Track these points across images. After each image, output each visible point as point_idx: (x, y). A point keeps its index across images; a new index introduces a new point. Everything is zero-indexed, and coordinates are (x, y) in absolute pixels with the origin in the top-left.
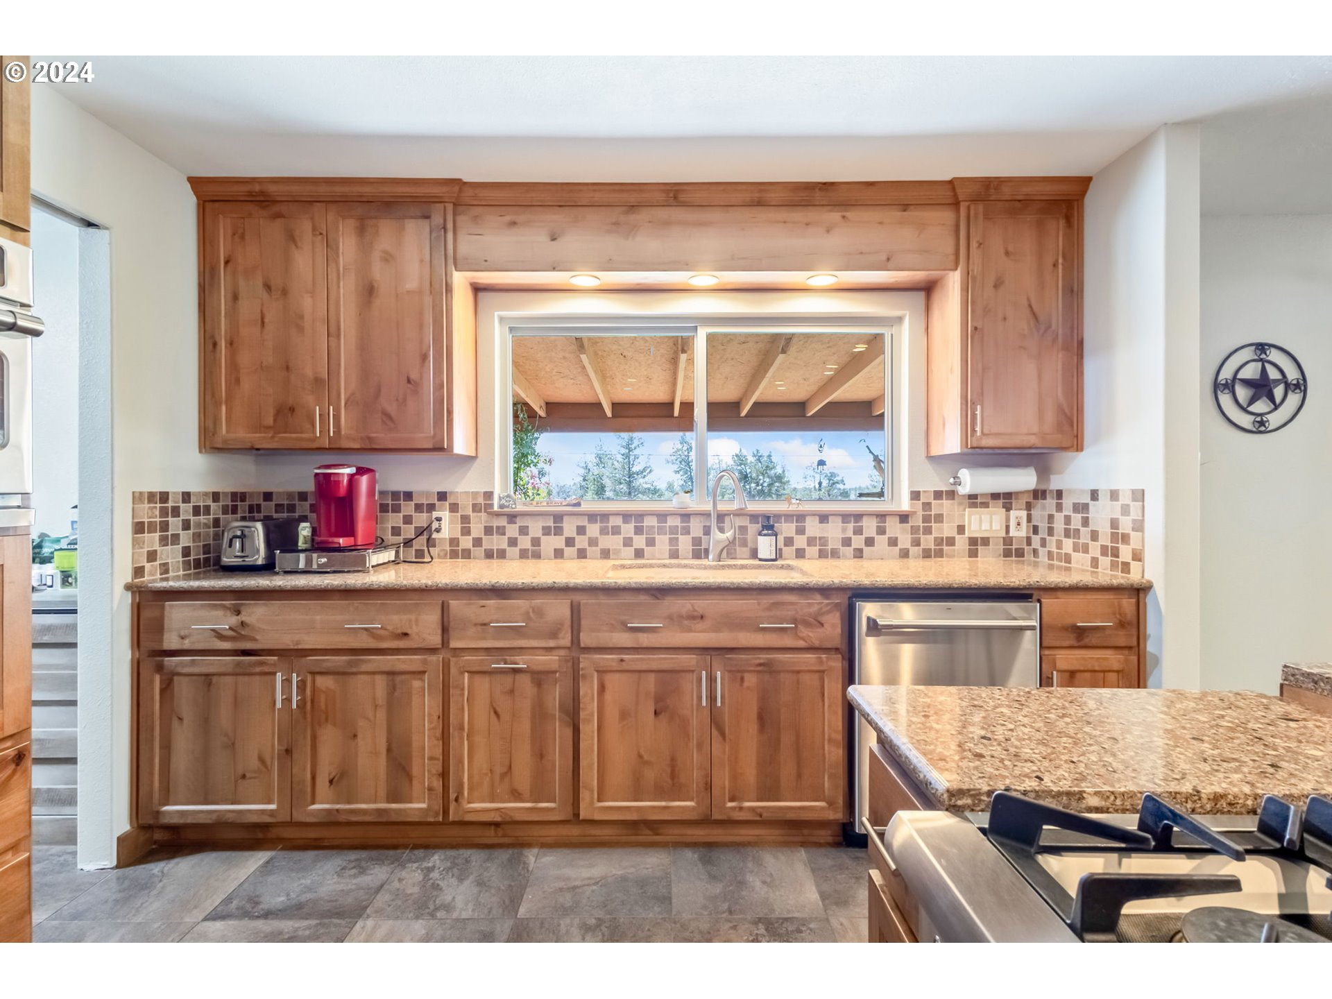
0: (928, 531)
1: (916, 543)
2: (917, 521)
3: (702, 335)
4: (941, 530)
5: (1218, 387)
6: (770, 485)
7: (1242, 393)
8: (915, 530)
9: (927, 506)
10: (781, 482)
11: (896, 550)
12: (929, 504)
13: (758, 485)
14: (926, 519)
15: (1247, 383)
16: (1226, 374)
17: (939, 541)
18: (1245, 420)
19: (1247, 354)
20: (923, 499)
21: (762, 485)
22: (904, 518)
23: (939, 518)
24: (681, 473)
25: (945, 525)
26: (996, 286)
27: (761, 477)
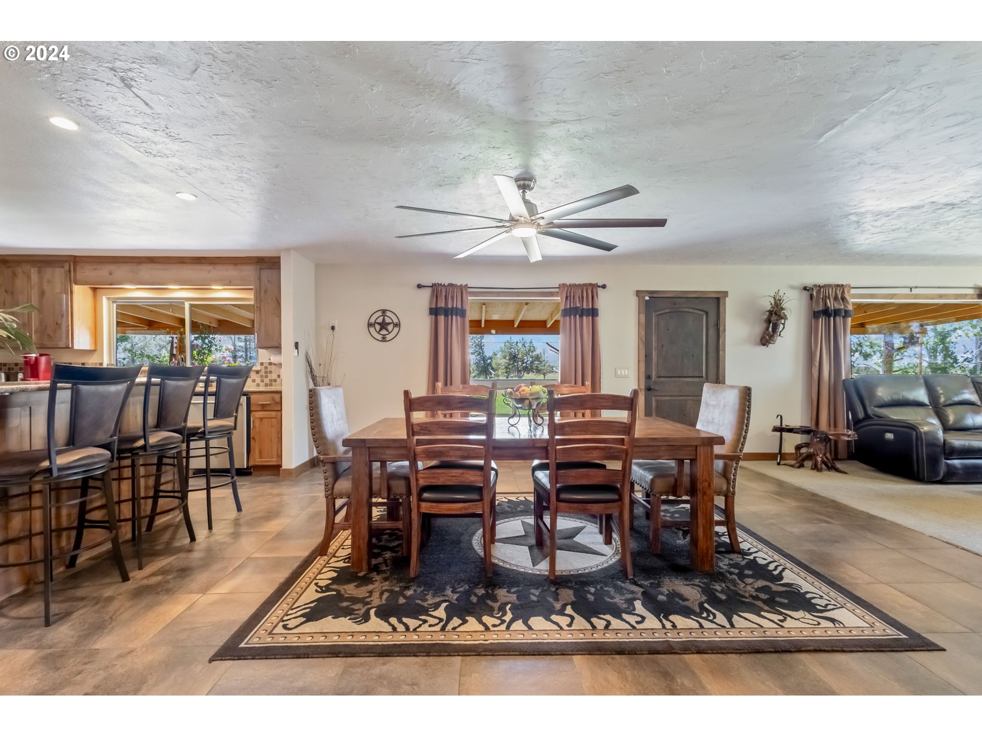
0: (267, 377)
1: (262, 381)
2: (263, 373)
3: (187, 305)
4: (271, 376)
5: (370, 325)
6: (532, 362)
7: (378, 327)
8: (262, 376)
9: (266, 368)
10: (539, 361)
11: (255, 384)
12: (267, 367)
13: (523, 363)
14: (266, 372)
15: (379, 324)
16: (372, 321)
17: (271, 380)
18: (379, 337)
19: (380, 313)
20: (264, 365)
21: (526, 363)
22: (257, 372)
23: (271, 372)
24: (476, 354)
25: (273, 375)
26: (265, 292)
27: (525, 357)
